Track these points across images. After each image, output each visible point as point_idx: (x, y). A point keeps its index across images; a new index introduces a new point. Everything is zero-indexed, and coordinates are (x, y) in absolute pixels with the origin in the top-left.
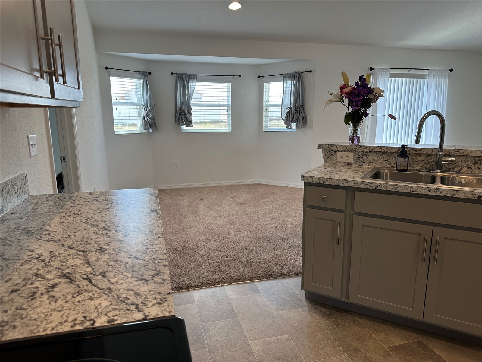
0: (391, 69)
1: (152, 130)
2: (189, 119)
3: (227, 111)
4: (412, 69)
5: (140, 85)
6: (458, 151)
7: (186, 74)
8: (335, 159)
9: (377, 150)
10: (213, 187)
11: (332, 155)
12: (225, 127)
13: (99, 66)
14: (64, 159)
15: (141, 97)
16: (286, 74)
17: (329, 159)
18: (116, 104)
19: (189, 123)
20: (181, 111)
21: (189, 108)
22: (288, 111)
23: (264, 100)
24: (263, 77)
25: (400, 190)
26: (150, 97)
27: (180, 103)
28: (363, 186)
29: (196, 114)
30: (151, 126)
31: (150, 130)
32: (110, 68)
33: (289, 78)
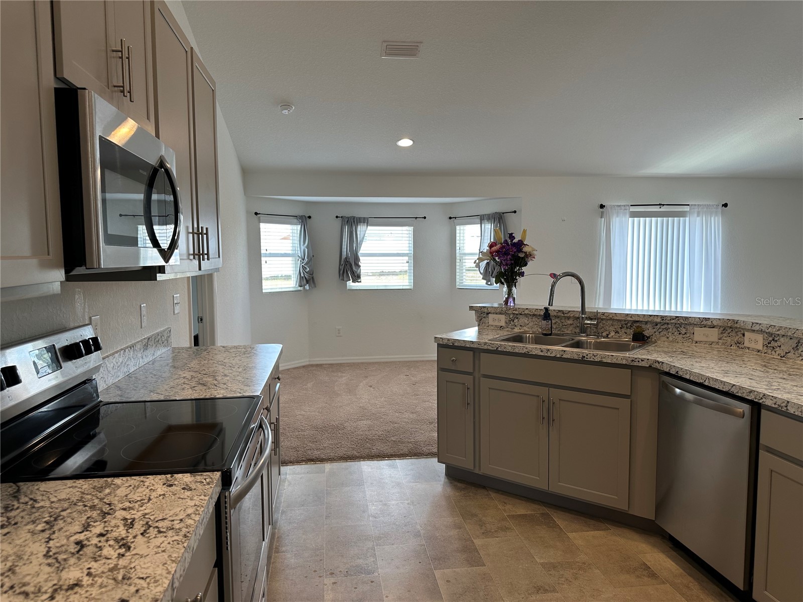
0: (631, 205)
1: (309, 287)
2: (356, 272)
3: (408, 262)
4: (663, 205)
5: (297, 231)
6: (603, 315)
7: (354, 217)
8: (487, 322)
9: (526, 312)
10: (387, 363)
11: (484, 317)
12: (404, 282)
13: (248, 212)
14: (201, 320)
15: (297, 247)
16: (484, 215)
17: (481, 322)
18: (266, 255)
19: (357, 278)
20: (347, 263)
21: (357, 260)
22: (487, 263)
23: (458, 248)
24: (455, 218)
25: (517, 350)
26: (307, 247)
27: (345, 253)
28: (486, 347)
29: (366, 265)
30: (307, 282)
31: (307, 287)
32: (260, 214)
33: (488, 221)
